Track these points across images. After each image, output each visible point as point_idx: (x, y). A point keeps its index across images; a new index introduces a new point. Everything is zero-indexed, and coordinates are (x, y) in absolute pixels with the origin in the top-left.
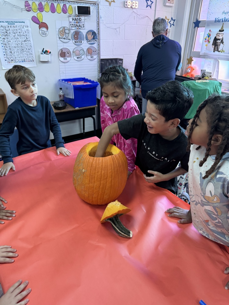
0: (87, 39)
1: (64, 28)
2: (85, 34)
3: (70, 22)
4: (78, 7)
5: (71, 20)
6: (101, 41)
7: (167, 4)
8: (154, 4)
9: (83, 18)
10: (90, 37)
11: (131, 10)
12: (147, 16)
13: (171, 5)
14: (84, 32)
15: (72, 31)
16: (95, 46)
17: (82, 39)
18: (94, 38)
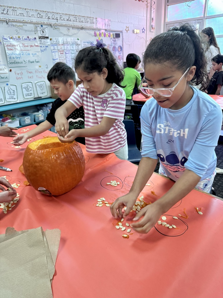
0: (118, 51)
1: (109, 45)
2: (117, 48)
3: (111, 42)
4: (116, 34)
5: (112, 41)
6: (124, 52)
7: (152, 31)
8: (146, 31)
9: (116, 39)
10: (119, 50)
11: (136, 35)
12: (143, 38)
13: (154, 31)
14: (117, 47)
15: (112, 46)
16: (121, 54)
17: (116, 51)
18: (121, 50)
